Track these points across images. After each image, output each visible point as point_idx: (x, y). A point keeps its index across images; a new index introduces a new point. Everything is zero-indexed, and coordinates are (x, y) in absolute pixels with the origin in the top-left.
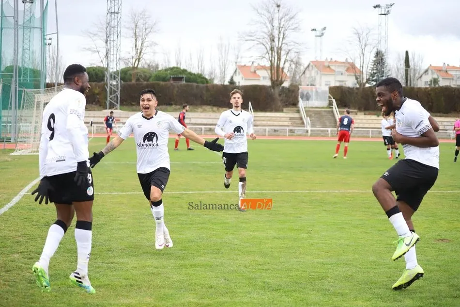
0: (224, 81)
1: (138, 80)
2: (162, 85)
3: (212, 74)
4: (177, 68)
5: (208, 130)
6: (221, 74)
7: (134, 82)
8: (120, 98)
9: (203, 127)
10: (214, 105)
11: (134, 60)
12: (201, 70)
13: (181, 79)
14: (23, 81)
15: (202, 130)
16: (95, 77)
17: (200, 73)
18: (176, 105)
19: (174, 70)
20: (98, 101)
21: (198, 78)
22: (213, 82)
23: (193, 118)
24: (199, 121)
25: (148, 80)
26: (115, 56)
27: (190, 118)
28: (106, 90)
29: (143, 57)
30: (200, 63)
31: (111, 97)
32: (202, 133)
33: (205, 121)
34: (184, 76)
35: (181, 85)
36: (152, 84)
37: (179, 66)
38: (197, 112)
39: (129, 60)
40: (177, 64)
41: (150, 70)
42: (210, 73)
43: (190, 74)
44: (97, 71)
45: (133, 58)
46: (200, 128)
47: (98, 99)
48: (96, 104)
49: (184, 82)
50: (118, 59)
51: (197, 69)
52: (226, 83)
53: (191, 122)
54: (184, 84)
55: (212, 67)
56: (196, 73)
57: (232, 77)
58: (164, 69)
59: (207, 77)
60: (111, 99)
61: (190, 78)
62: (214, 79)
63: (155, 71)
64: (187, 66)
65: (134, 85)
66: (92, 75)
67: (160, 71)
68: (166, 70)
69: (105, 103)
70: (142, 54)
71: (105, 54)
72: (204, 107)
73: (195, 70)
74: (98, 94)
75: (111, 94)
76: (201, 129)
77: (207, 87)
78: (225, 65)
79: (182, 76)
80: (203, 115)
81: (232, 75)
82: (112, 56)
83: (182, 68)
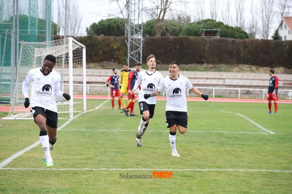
0: (268, 36)
1: (163, 34)
2: (192, 40)
3: (253, 27)
4: (212, 20)
5: (246, 92)
6: (263, 28)
7: (158, 36)
8: (142, 54)
9: (239, 89)
10: (252, 64)
11: (159, 10)
12: (240, 23)
13: (214, 33)
14: (30, 33)
15: (238, 93)
16: (116, 30)
17: (239, 26)
18: (208, 63)
19: (208, 23)
20: (118, 58)
21: (236, 32)
22: (254, 37)
23: (227, 78)
24: (235, 82)
25: (178, 35)
26: (137, 5)
27: (224, 79)
28: (127, 45)
29: (170, 7)
30: (239, 15)
31: (132, 53)
32: (238, 96)
33: (241, 83)
34: (218, 30)
35: (214, 40)
36: (182, 38)
37: (214, 19)
38: (232, 72)
39: (154, 10)
40: (212, 17)
41: (180, 23)
42: (251, 26)
43: (227, 27)
44: (119, 23)
45: (157, 8)
46: (235, 91)
47: (117, 55)
48: (115, 61)
49: (219, 37)
50: (140, 9)
51: (236, 22)
52: (270, 38)
53: (225, 84)
54: (218, 39)
55: (253, 20)
56: (234, 27)
57: (277, 32)
58: (197, 21)
59: (247, 31)
60: (131, 55)
61: (226, 32)
62: (255, 33)
63: (187, 25)
64: (223, 19)
65: (158, 39)
66: (113, 28)
67: (192, 24)
68: (199, 23)
69: (125, 60)
70: (168, 4)
71: (125, 3)
72: (241, 66)
73: (233, 23)
74: (117, 50)
75: (132, 50)
76: (237, 91)
77: (244, 42)
78: (269, 17)
79: (216, 30)
80: (239, 75)
81: (277, 28)
82: (133, 6)
83: (217, 21)
